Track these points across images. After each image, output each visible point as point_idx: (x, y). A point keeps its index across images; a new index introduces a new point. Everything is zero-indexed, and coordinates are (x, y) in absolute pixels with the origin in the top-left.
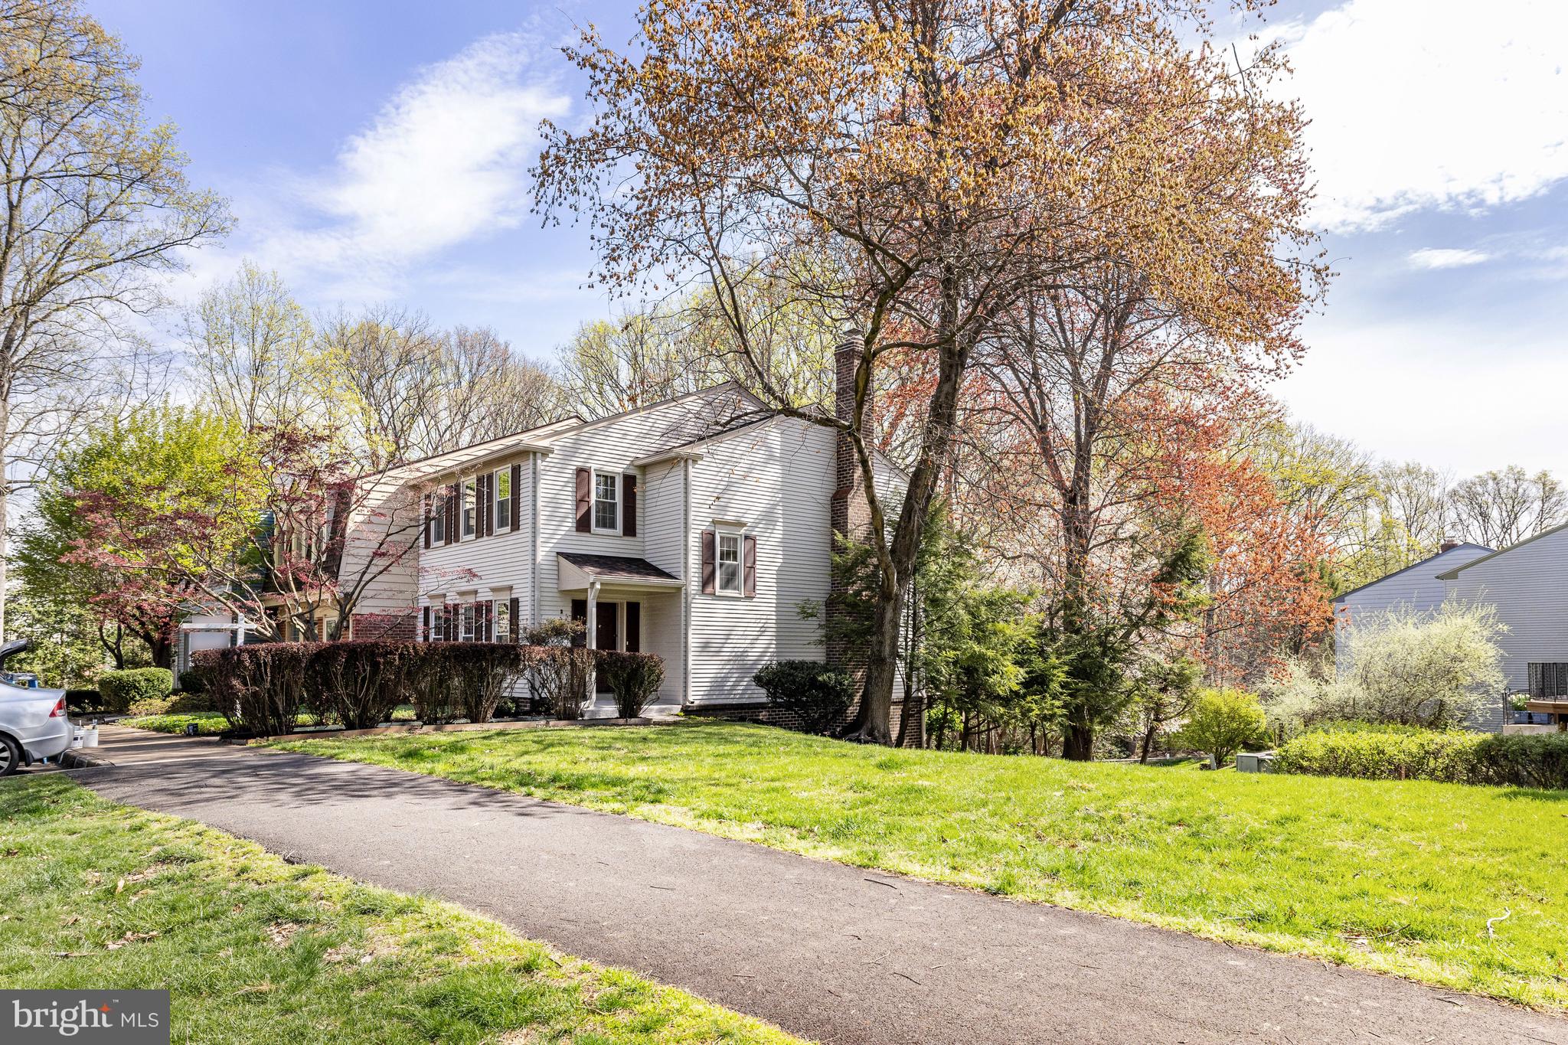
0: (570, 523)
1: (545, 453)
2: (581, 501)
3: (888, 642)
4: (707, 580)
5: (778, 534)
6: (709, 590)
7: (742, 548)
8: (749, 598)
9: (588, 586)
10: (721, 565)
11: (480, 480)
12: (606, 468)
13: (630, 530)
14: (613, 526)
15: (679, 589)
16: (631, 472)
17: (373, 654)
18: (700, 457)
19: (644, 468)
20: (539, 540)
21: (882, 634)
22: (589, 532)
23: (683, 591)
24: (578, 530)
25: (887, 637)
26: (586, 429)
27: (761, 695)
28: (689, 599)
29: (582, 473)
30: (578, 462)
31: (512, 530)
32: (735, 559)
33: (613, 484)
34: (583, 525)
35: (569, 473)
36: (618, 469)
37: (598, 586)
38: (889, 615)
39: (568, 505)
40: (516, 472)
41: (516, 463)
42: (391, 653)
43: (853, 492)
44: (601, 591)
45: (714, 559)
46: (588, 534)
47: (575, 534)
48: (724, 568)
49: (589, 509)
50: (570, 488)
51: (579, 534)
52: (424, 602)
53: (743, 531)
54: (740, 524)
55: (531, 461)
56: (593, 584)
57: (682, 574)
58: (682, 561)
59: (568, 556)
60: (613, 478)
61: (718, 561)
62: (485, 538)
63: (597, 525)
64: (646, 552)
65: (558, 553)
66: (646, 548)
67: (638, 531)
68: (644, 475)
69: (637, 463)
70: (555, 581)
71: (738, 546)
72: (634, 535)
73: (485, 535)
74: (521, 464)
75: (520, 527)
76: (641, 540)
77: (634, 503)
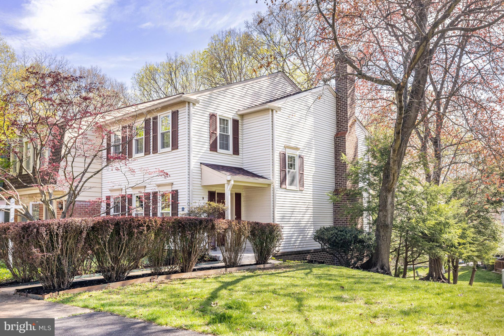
0: (207, 146)
1: (195, 102)
2: (212, 133)
3: (390, 215)
4: (283, 181)
5: (313, 155)
6: (284, 186)
7: (297, 162)
8: (301, 191)
9: (225, 182)
10: (289, 172)
11: (147, 122)
12: (224, 115)
13: (236, 151)
14: (227, 148)
15: (269, 185)
16: (237, 118)
17: (130, 226)
18: (280, 108)
19: (242, 116)
20: (192, 155)
21: (386, 211)
22: (216, 151)
23: (272, 186)
24: (211, 150)
25: (389, 212)
26: (215, 91)
27: (317, 245)
28: (275, 191)
29: (213, 116)
30: (211, 110)
31: (172, 149)
32: (294, 169)
33: (227, 124)
34: (213, 147)
35: (207, 117)
36: (230, 116)
37: (232, 182)
38: (389, 200)
39: (206, 135)
40: (175, 115)
41: (175, 109)
42: (142, 225)
43: (347, 133)
44: (234, 185)
45: (285, 168)
46: (215, 153)
47: (210, 152)
48: (290, 173)
49: (216, 138)
50: (207, 125)
52: (106, 193)
53: (298, 153)
54: (297, 149)
55: (187, 108)
56: (229, 181)
57: (271, 176)
58: (271, 169)
59: (207, 165)
60: (227, 121)
61: (287, 170)
62: (152, 155)
63: (220, 148)
64: (244, 164)
65: (201, 163)
66: (244, 162)
67: (240, 152)
68: (242, 120)
69: (240, 113)
70: (200, 180)
71: (296, 161)
72: (238, 154)
73: (151, 153)
74: (179, 110)
75: (179, 147)
76: (241, 157)
77: (238, 136)
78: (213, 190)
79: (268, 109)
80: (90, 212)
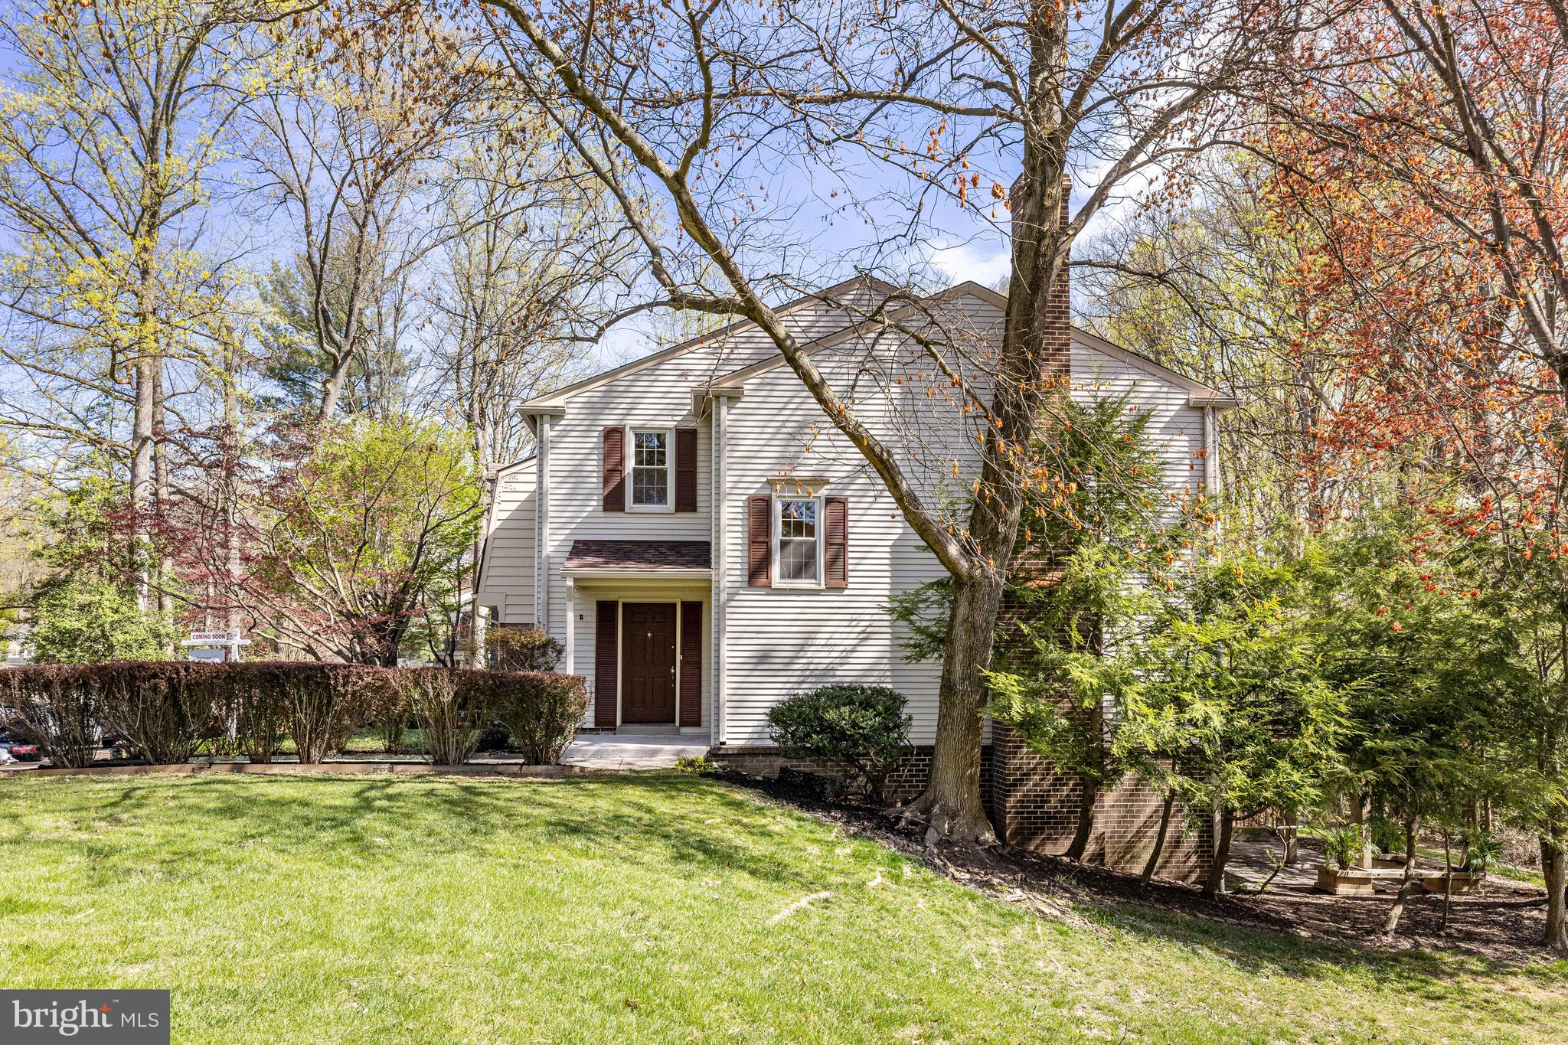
1: (554, 414)
2: (612, 470)
4: (757, 571)
6: (761, 580)
7: (821, 519)
8: (839, 589)
10: (784, 545)
12: (651, 424)
14: (660, 501)
15: (705, 581)
16: (690, 425)
18: (741, 391)
22: (622, 509)
23: (716, 585)
26: (620, 378)
28: (723, 594)
29: (613, 436)
30: (610, 421)
32: (810, 534)
33: (661, 444)
34: (613, 502)
35: (595, 438)
36: (669, 423)
39: (595, 480)
45: (768, 534)
46: (619, 514)
47: (602, 514)
48: (789, 548)
49: (623, 481)
50: (597, 457)
51: (608, 514)
53: (824, 492)
54: (818, 482)
57: (714, 560)
58: (714, 541)
59: (590, 546)
60: (661, 436)
61: (777, 538)
63: (635, 501)
65: (576, 542)
67: (699, 504)
68: (707, 425)
71: (816, 516)
72: (692, 510)
76: (706, 515)
77: (695, 467)
78: (611, 597)
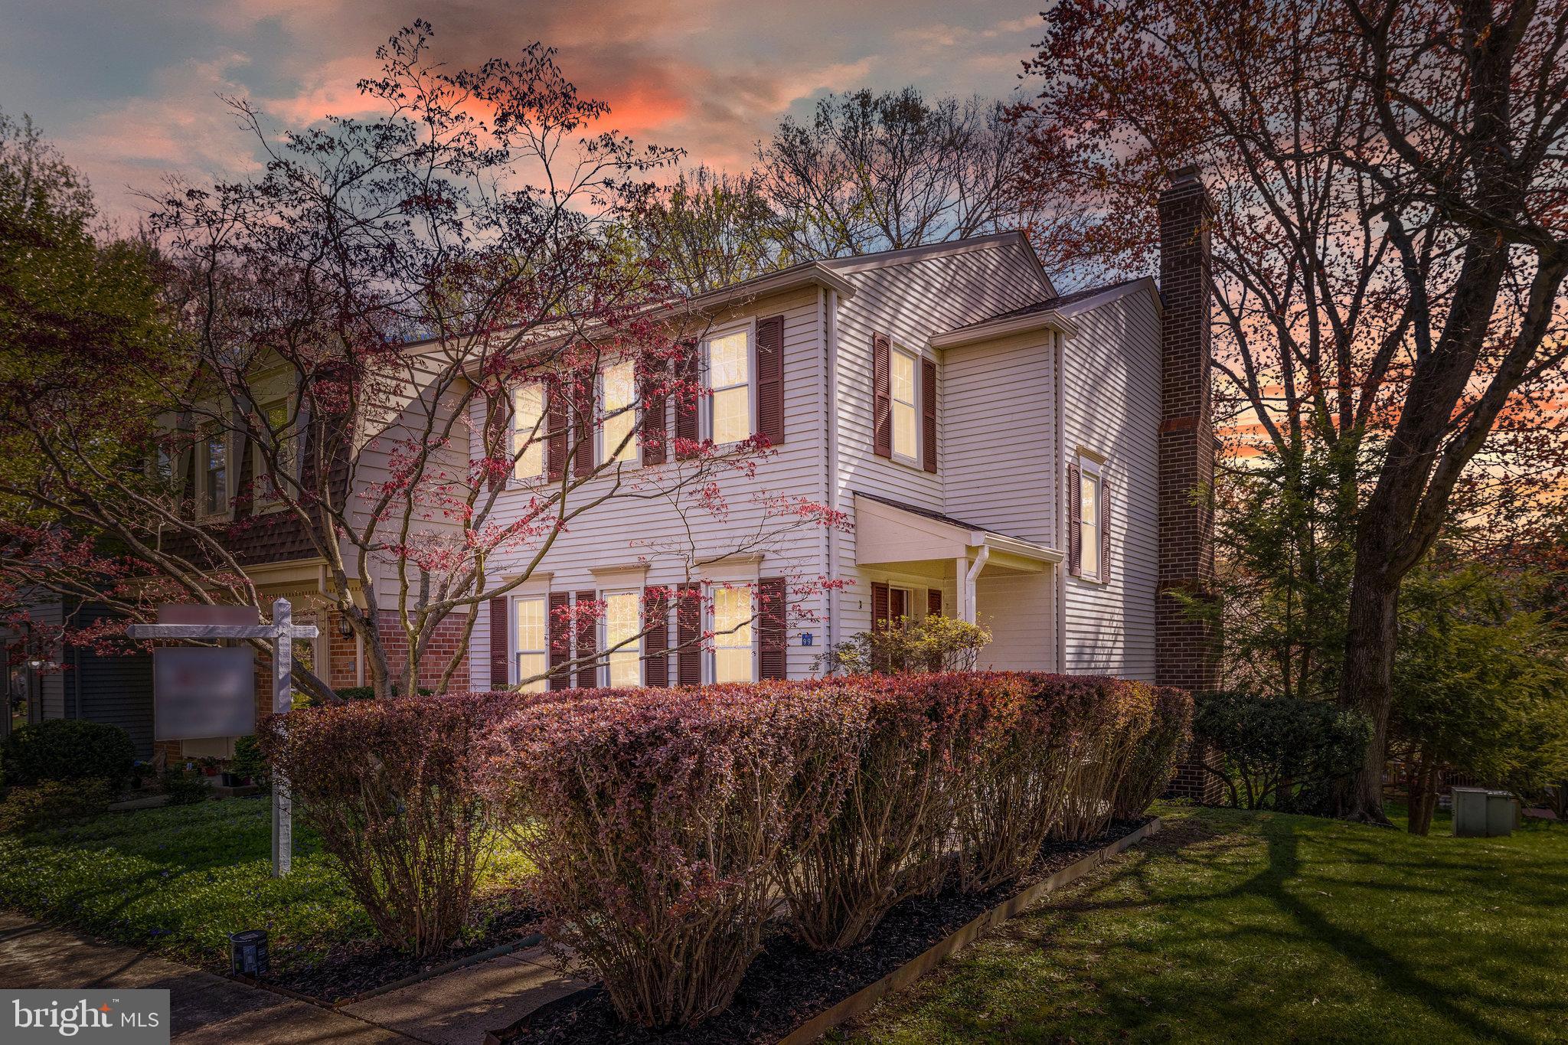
0: (868, 439)
2: (881, 399)
4: (1075, 555)
5: (1125, 482)
8: (1105, 585)
9: (959, 553)
13: (931, 462)
15: (1048, 565)
19: (942, 351)
23: (1054, 570)
24: (876, 453)
34: (882, 444)
37: (986, 554)
40: (771, 332)
41: (767, 313)
43: (1200, 422)
45: (1079, 516)
47: (872, 458)
49: (890, 415)
50: (868, 371)
51: (878, 459)
53: (1100, 472)
54: (1100, 459)
55: (820, 307)
56: (974, 549)
57: (1053, 539)
58: (1053, 516)
59: (875, 499)
62: (671, 464)
64: (948, 502)
65: (855, 493)
66: (948, 495)
67: (939, 465)
68: (943, 365)
69: (938, 342)
70: (852, 546)
72: (934, 472)
73: (671, 458)
74: (787, 315)
75: (787, 439)
76: (939, 480)
77: (934, 414)
78: (881, 577)
79: (1044, 329)
80: (440, 647)
